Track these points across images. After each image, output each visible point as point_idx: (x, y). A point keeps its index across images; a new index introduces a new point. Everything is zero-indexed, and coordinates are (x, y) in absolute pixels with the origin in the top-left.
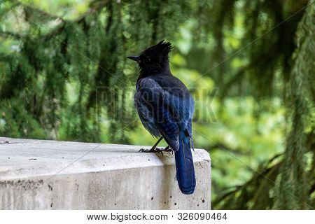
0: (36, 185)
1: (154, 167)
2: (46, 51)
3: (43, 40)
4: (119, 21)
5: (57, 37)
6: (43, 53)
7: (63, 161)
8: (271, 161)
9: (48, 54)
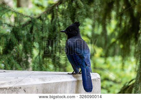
0: (18, 89)
1: (74, 81)
2: (23, 32)
3: (21, 27)
4: (57, 18)
5: (28, 26)
6: (22, 33)
7: (30, 78)
8: (130, 82)
9: (24, 33)
